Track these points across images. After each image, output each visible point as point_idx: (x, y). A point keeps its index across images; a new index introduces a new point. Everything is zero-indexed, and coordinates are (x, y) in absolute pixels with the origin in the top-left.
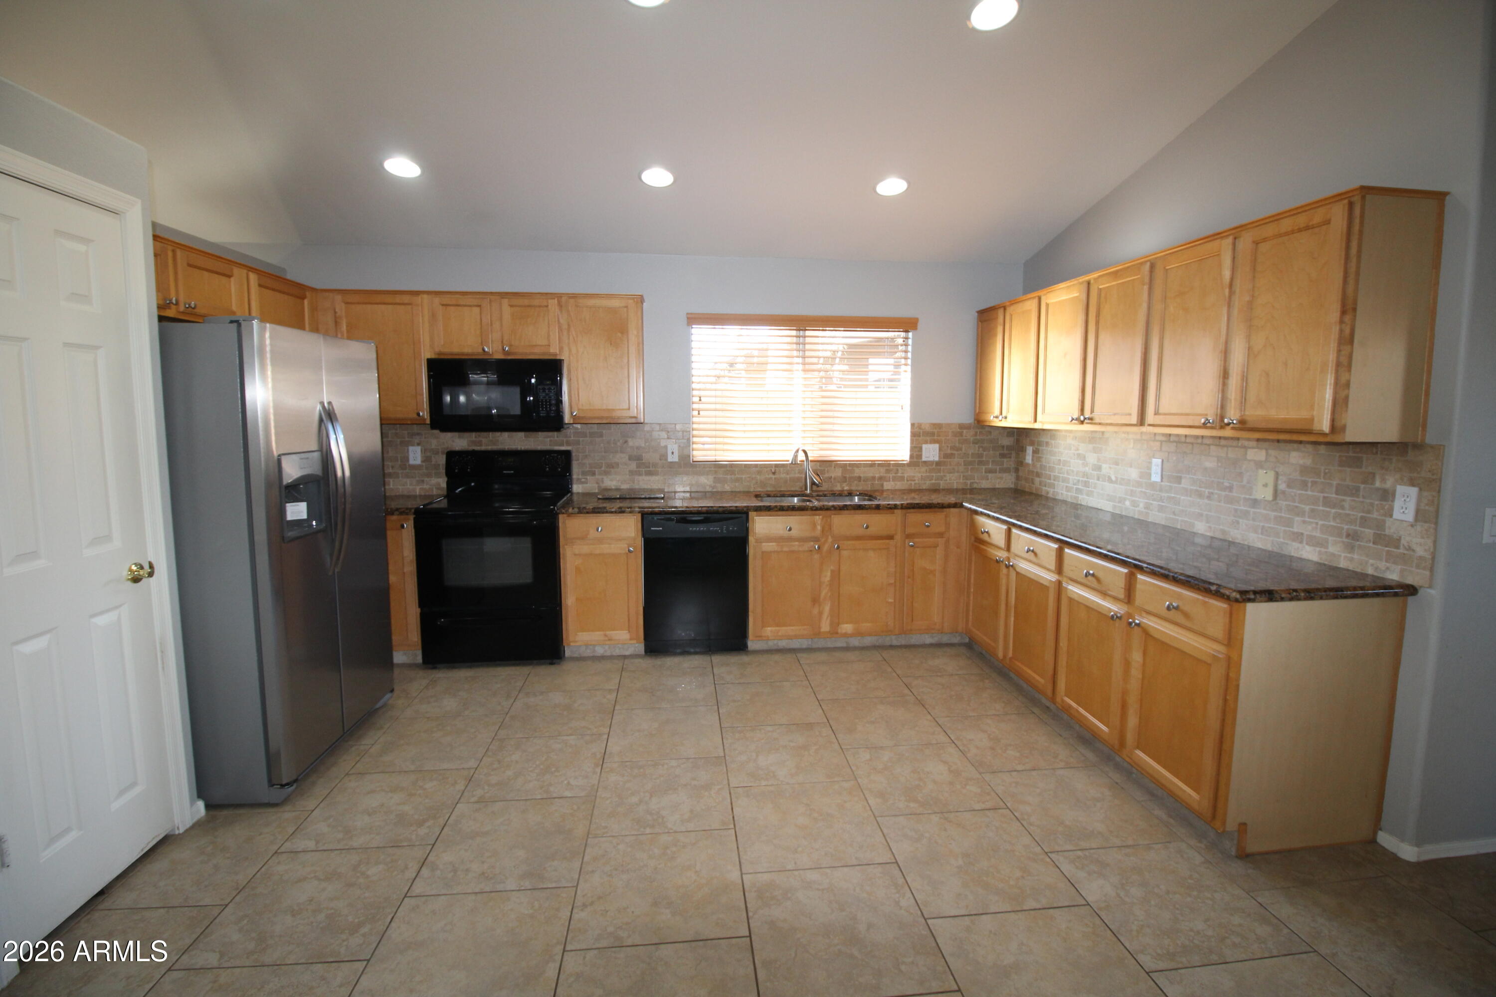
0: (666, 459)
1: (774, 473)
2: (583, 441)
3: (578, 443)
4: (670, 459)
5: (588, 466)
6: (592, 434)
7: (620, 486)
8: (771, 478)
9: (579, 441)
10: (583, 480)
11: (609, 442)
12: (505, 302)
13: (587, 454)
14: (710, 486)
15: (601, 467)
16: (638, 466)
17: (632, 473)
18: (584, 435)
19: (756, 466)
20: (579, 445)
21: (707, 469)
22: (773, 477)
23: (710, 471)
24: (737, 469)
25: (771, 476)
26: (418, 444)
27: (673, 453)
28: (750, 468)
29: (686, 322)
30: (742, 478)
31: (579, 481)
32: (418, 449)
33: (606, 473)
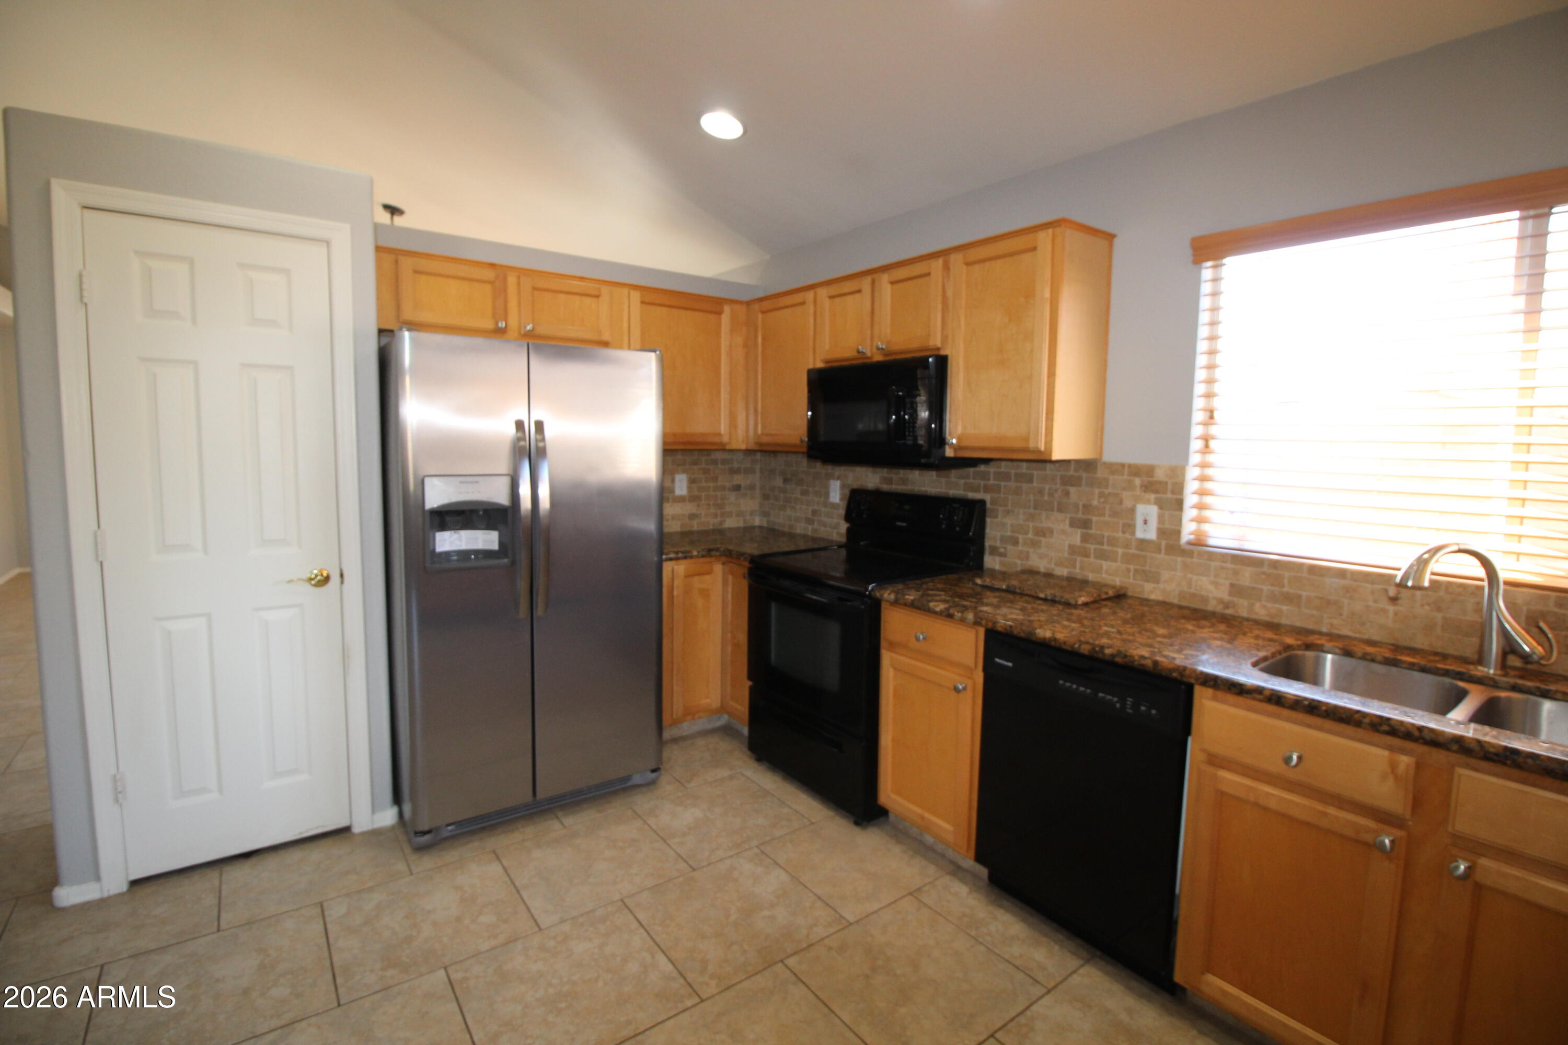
0: (1133, 533)
1: (1394, 600)
2: (1005, 486)
3: (997, 489)
4: (1140, 534)
5: (1009, 528)
6: (1020, 477)
7: (1053, 569)
8: (1384, 611)
9: (999, 486)
10: (1002, 550)
11: (1041, 492)
12: (885, 278)
13: (1009, 507)
14: (1221, 601)
15: (1026, 533)
16: (1085, 539)
17: (1073, 549)
18: (1006, 477)
19: (1342, 573)
20: (999, 492)
21: (1217, 564)
22: (1391, 608)
23: (1222, 568)
24: (1287, 574)
25: (1384, 604)
26: (838, 478)
27: (1145, 522)
28: (1323, 576)
29: (1189, 252)
30: (1300, 597)
31: (994, 551)
32: (838, 483)
33: (1034, 544)
